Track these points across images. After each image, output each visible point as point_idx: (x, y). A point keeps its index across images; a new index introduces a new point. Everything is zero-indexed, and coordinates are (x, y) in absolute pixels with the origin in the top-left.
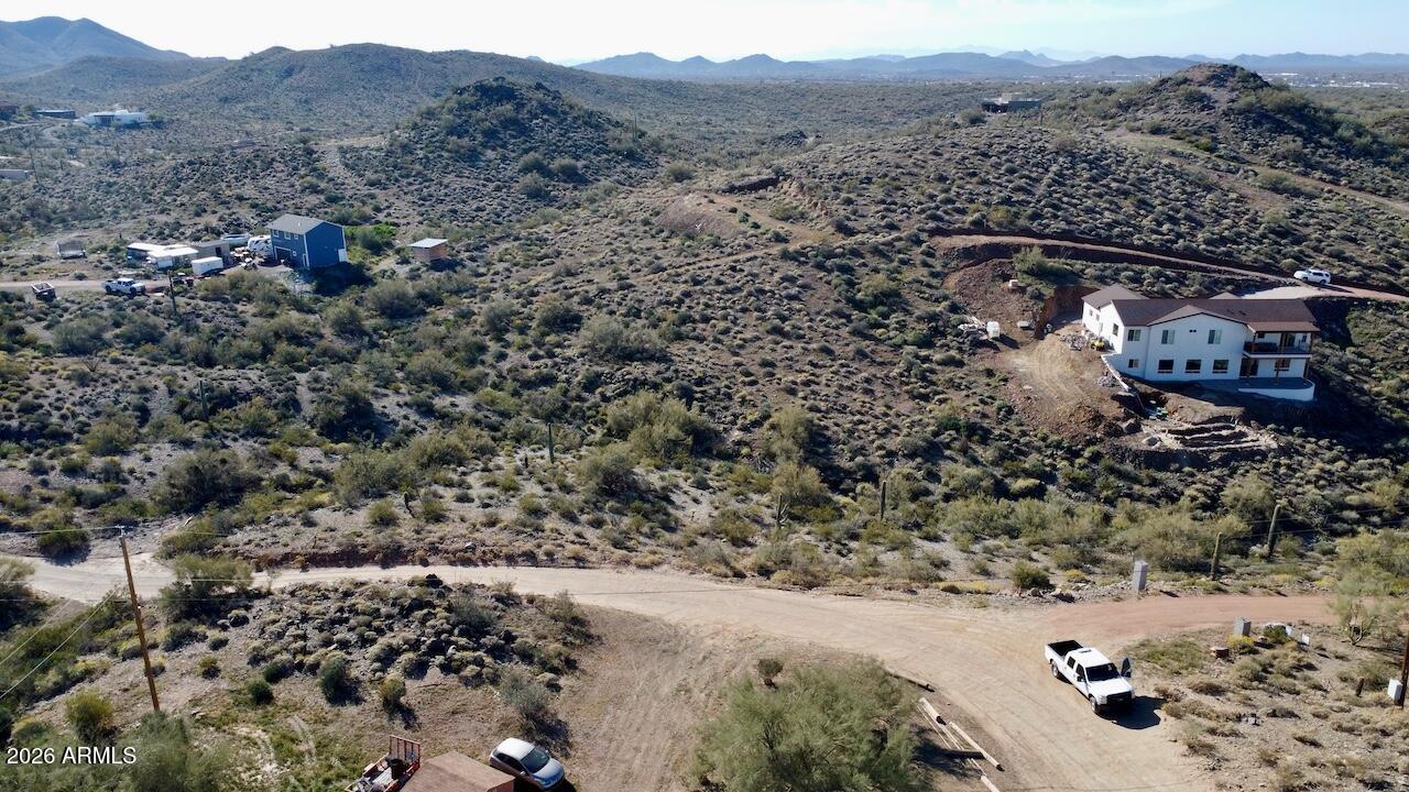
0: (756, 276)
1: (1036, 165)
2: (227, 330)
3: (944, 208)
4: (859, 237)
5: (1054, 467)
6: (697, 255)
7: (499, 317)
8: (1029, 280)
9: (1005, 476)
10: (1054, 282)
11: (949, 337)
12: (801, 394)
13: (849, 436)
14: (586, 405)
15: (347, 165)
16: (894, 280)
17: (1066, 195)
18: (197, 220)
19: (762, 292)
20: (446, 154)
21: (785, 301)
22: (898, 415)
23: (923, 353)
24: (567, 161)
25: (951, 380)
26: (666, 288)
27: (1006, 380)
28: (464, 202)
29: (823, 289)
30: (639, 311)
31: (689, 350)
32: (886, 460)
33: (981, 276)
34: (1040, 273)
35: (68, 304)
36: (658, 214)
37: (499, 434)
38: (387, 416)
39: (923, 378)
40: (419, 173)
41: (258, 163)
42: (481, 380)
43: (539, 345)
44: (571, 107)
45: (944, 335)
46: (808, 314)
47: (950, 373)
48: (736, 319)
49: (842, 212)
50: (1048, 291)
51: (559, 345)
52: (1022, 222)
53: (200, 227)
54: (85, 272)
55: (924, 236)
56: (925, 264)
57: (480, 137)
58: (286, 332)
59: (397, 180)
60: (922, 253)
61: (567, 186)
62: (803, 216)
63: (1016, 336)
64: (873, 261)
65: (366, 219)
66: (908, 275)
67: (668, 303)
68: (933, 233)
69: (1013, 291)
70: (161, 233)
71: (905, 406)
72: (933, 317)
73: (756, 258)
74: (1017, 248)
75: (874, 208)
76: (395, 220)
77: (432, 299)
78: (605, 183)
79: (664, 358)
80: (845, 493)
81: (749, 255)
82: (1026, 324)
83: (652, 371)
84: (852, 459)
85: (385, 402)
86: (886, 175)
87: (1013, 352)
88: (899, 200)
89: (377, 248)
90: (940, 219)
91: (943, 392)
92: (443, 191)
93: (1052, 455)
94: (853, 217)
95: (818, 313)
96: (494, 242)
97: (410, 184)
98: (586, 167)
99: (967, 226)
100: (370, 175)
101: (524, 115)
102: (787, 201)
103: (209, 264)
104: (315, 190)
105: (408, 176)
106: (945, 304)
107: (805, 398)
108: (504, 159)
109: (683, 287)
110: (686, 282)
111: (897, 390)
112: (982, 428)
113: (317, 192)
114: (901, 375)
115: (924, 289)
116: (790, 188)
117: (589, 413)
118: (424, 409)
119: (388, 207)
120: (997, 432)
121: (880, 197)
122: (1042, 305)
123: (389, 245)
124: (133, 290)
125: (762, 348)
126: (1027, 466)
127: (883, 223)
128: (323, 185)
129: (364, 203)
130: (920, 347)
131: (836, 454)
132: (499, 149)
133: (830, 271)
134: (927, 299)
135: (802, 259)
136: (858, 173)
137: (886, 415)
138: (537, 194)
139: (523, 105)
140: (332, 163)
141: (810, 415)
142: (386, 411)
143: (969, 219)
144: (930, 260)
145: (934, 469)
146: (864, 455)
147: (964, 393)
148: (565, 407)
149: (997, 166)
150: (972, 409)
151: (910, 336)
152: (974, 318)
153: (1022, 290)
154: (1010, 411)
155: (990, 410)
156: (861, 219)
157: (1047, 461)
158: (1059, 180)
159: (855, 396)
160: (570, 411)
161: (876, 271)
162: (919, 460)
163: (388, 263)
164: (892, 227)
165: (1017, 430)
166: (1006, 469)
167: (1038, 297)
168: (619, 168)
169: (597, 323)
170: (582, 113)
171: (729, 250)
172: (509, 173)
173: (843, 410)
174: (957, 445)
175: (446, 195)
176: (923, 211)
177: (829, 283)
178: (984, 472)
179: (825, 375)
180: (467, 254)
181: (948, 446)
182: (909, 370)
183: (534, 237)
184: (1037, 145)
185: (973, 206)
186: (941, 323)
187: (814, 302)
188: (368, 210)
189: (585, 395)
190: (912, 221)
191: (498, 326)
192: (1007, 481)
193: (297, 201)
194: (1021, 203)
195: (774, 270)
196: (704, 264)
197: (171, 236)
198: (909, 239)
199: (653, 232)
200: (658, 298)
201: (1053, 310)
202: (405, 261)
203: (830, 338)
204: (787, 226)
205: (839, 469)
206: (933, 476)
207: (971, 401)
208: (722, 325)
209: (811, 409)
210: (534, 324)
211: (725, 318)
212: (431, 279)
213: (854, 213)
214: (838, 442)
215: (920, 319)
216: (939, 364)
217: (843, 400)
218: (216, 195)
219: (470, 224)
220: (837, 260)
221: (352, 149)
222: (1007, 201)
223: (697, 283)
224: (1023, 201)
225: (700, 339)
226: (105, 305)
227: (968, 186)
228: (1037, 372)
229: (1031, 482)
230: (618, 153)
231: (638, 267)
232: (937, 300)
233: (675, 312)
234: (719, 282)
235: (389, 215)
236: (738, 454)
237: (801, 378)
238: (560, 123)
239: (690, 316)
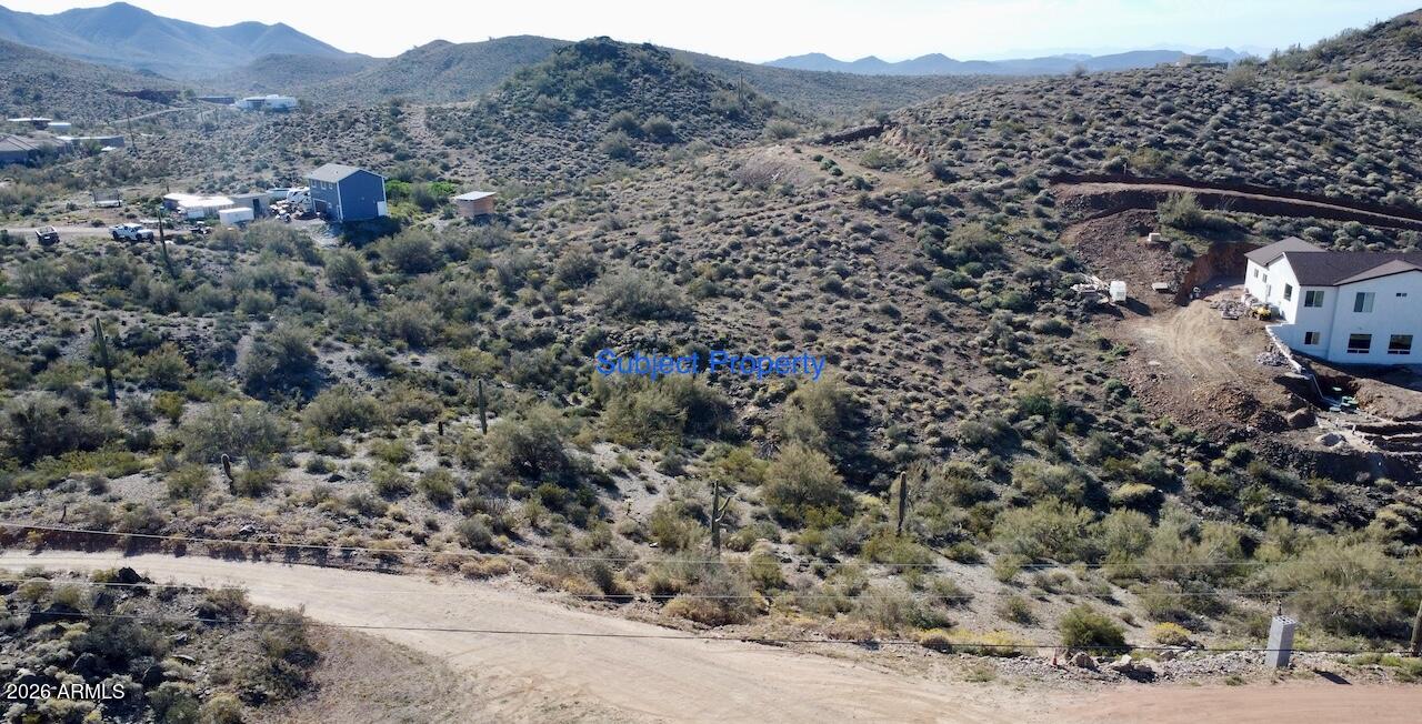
0: (823, 226)
1: (1202, 105)
2: (208, 278)
3: (1075, 151)
4: (961, 184)
5: (1179, 470)
6: (762, 205)
7: (517, 272)
8: (1174, 233)
9: (1106, 479)
10: (1209, 238)
11: (1057, 299)
12: (844, 363)
13: (896, 417)
14: (581, 369)
15: (429, 125)
16: (997, 231)
17: (1237, 138)
18: (256, 175)
19: (826, 243)
20: (532, 114)
21: (852, 254)
22: (968, 393)
23: (1019, 318)
24: (661, 119)
25: (1050, 351)
26: (714, 240)
27: (1126, 354)
28: (539, 161)
29: (902, 242)
30: (675, 264)
31: (720, 308)
32: (939, 450)
33: (1111, 229)
34: (1191, 225)
35: (65, 249)
36: (737, 166)
37: (455, 399)
38: (328, 371)
39: (1013, 348)
40: (500, 132)
41: (341, 123)
42: (469, 340)
43: (548, 299)
44: (678, 68)
45: (1050, 296)
46: (877, 269)
47: (1050, 342)
48: (787, 273)
49: (945, 157)
50: (1201, 248)
51: (572, 302)
52: (1175, 167)
53: (253, 181)
54: (105, 221)
55: (1044, 183)
56: (1039, 214)
57: (572, 97)
58: (272, 281)
59: (475, 140)
60: (1038, 202)
61: (657, 146)
62: (900, 164)
63: (1150, 300)
64: (971, 209)
65: (429, 176)
66: (1016, 226)
67: (711, 256)
68: (1055, 180)
69: (1152, 247)
70: (211, 187)
71: (980, 382)
72: (1039, 275)
73: (828, 206)
74: (1163, 197)
75: (985, 152)
76: (460, 179)
77: (457, 254)
78: (698, 142)
79: (687, 317)
80: (875, 491)
81: (820, 204)
82: (1164, 286)
83: (665, 331)
84: (892, 447)
85: (335, 357)
86: (1007, 117)
87: (1143, 319)
88: (1019, 144)
89: (427, 205)
90: (1069, 164)
91: (1036, 367)
92: (520, 150)
93: (1178, 454)
94: (957, 163)
95: (891, 269)
96: (551, 198)
97: (488, 143)
98: (681, 127)
99: (1101, 171)
100: (451, 134)
101: (624, 73)
102: (888, 149)
103: (237, 214)
104: (387, 148)
105: (488, 136)
106: (1057, 260)
107: (848, 368)
108: (594, 118)
109: (733, 238)
110: (739, 233)
111: (974, 362)
112: (1082, 413)
113: (390, 151)
114: (984, 344)
115: (1034, 242)
116: (893, 137)
117: (580, 379)
118: (377, 365)
119: (457, 166)
120: (1102, 420)
121: (997, 139)
122: (1190, 264)
123: (444, 202)
124: (139, 236)
125: (810, 307)
126: (1139, 466)
127: (993, 169)
128: (398, 144)
129: (433, 161)
130: (1016, 311)
131: (873, 439)
132: (591, 109)
133: (915, 222)
134: (1035, 255)
135: (885, 208)
136: (975, 116)
137: (951, 391)
138: (620, 154)
139: (625, 64)
140: (416, 124)
141: (848, 389)
142: (330, 366)
143: (1105, 163)
144: (1046, 210)
145: (1005, 465)
146: (909, 443)
147: (1066, 368)
148: (556, 369)
149: (1149, 106)
150: (1072, 388)
151: (1005, 298)
152: (1094, 278)
153: (1165, 246)
154: (1126, 393)
155: (1097, 391)
156: (968, 165)
157: (1170, 461)
158: (1231, 120)
159: (915, 367)
160: (559, 377)
161: (974, 219)
162: (984, 451)
163: (435, 220)
164: (1004, 173)
165: (1131, 417)
166: (1108, 469)
167: (1187, 254)
168: (719, 129)
169: (623, 274)
170: (687, 72)
171: (799, 198)
172: (595, 133)
173: (894, 384)
174: (1041, 434)
175: (522, 154)
176: (1047, 155)
177: (911, 235)
178: (1074, 472)
179: (882, 340)
180: (517, 209)
181: (1029, 436)
182: (994, 338)
183: (595, 192)
184: (1204, 84)
185: (1112, 149)
186: (1048, 282)
187: (887, 256)
188: (436, 169)
189: (583, 358)
190: (1031, 167)
191: (510, 285)
192: (1107, 486)
193: (364, 159)
194: (1175, 146)
195: (846, 220)
196: (768, 213)
197: (220, 190)
198: (1022, 186)
199: (725, 185)
200: (700, 251)
201: (1206, 273)
202: (449, 216)
203: (898, 298)
204: (875, 174)
205: (872, 459)
206: (1002, 475)
207: (1073, 378)
208: (766, 280)
209: (851, 382)
210: (552, 279)
211: (773, 273)
212: (465, 234)
213: (960, 158)
214: (878, 424)
215: (1022, 278)
216: (1038, 332)
217: (897, 372)
218: (284, 152)
219: (538, 183)
220: (927, 209)
221: (441, 110)
222: (1159, 144)
223: (750, 233)
224: (1180, 144)
225: (736, 296)
226: (103, 251)
227: (1108, 128)
228: (1172, 345)
229: (1142, 488)
230: (720, 113)
231: (692, 218)
232: (1048, 256)
233: (715, 266)
234: (776, 233)
235: (456, 173)
236: (748, 436)
237: (851, 342)
238: (662, 82)
239: (733, 270)
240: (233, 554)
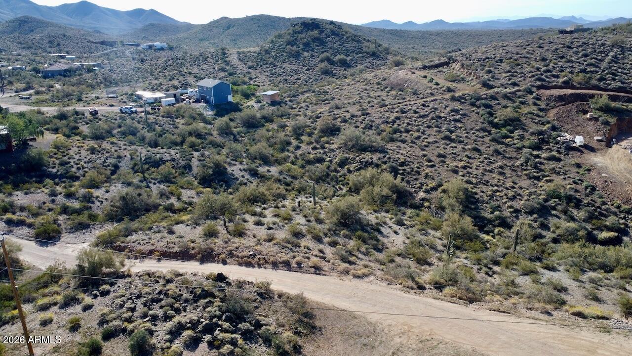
0: (436, 109)
1: (601, 52)
2: (167, 131)
3: (546, 74)
4: (496, 90)
5: (627, 225)
6: (404, 99)
7: (299, 129)
8: (600, 114)
9: (594, 229)
10: (615, 115)
11: (552, 144)
12: (461, 173)
13: (490, 199)
14: (339, 174)
15: (240, 59)
16: (517, 112)
17: (619, 68)
18: (170, 82)
19: (440, 117)
20: (285, 54)
21: (453, 123)
22: (521, 188)
23: (535, 153)
24: (342, 56)
25: (554, 169)
26: (387, 115)
27: (589, 170)
28: (291, 76)
29: (474, 117)
30: (371, 126)
31: (397, 147)
32: (514, 214)
33: (570, 111)
34: (606, 110)
35: (102, 117)
36: (385, 80)
37: (290, 188)
38: (233, 175)
39: (536, 167)
40: (271, 63)
41: (201, 58)
42: (286, 159)
43: (317, 142)
44: (346, 33)
45: (548, 143)
46: (466, 130)
47: (552, 164)
48: (424, 131)
49: (485, 77)
50: (613, 120)
51: (328, 143)
52: (594, 82)
53: (170, 85)
54: (114, 104)
55: (534, 89)
56: (535, 104)
57: (301, 46)
58: (195, 133)
59: (261, 66)
60: (533, 98)
61: (341, 69)
62: (463, 80)
63: (594, 145)
64: (504, 102)
65: (245, 83)
66: (525, 110)
67: (387, 122)
68: (539, 88)
69: (590, 120)
70: (152, 88)
71: (525, 183)
72: (541, 133)
73: (436, 100)
74: (592, 96)
75: (504, 75)
76: (258, 84)
77: (268, 119)
78: (360, 67)
79: (383, 151)
80: (488, 233)
81: (433, 98)
82: (600, 138)
83: (376, 157)
84: (492, 213)
85: (234, 168)
86: (511, 58)
87: (593, 154)
88: (519, 71)
89: (247, 96)
90: (543, 80)
91: (548, 176)
92: (282, 71)
93: (624, 218)
94: (492, 80)
95: (472, 129)
96: (303, 93)
97: (267, 68)
98: (351, 60)
99: (559, 84)
100: (250, 64)
101: (323, 36)
102: (455, 72)
103: (169, 101)
104: (224, 70)
105: (266, 64)
106: (548, 125)
107: (463, 176)
108: (312, 56)
109: (396, 114)
110: (397, 112)
111: (520, 174)
112: (575, 198)
113: (225, 71)
114: (522, 165)
115: (535, 117)
116: (456, 66)
117: (340, 179)
118: (252, 172)
119: (256, 78)
120: (586, 201)
121: (508, 69)
122: (609, 128)
123: (253, 95)
124: (131, 111)
125: (439, 147)
126: (608, 223)
127: (509, 82)
128: (228, 68)
129: (245, 76)
130: (533, 150)
131: (482, 209)
132: (310, 52)
133: (478, 107)
134: (537, 123)
135: (463, 100)
136: (495, 57)
137: (513, 187)
138: (326, 72)
139: (323, 31)
140: (234, 59)
141: (466, 186)
142: (233, 173)
143: (561, 80)
144: (538, 102)
145: (546, 222)
146: (500, 211)
147: (563, 177)
148: (328, 175)
149: (576, 53)
150: (569, 186)
151: (527, 143)
152: (566, 134)
153: (596, 119)
154: (594, 189)
155: (580, 188)
156: (497, 81)
157: (622, 221)
158: (615, 59)
159: (494, 176)
160: (330, 177)
161: (506, 107)
162: (535, 216)
163: (251, 103)
164: (515, 84)
165: (599, 200)
166: (594, 225)
167: (606, 123)
168: (367, 60)
169: (348, 131)
170: (351, 35)
171: (422, 96)
172: (314, 63)
173: (486, 183)
174: (559, 208)
175: (283, 72)
176: (533, 76)
177: (478, 113)
178: (580, 226)
179: (475, 163)
180: (289, 98)
181: (554, 208)
182: (527, 162)
183: (322, 91)
184: (600, 42)
185: (563, 74)
186: (546, 136)
187: (469, 124)
188: (246, 79)
189: (339, 169)
190: (527, 82)
191: (298, 133)
192: (595, 232)
193: (215, 75)
194: (592, 72)
195: (446, 106)
196: (408, 103)
197: (157, 89)
198: (525, 90)
199: (382, 88)
200: (382, 120)
201: (615, 132)
202: (259, 102)
203: (478, 143)
204: (454, 84)
205: (484, 218)
206: (545, 227)
207: (567, 182)
208: (416, 134)
209: (467, 182)
210: (316, 132)
211: (418, 131)
212: (269, 110)
213: (493, 77)
214: (483, 202)
215: (533, 134)
216: (545, 159)
217: (486, 178)
218: (180, 72)
219: (293, 86)
220: (483, 102)
221: (243, 52)
222: (584, 71)
223: (403, 112)
224: (593, 71)
225: (404, 142)
226: (118, 118)
227: (560, 63)
228: (610, 167)
229: (612, 234)
230: (368, 53)
231: (373, 104)
232: (543, 124)
233: (391, 127)
234: (415, 112)
235: (256, 81)
236: (422, 206)
237: (461, 164)
238: (340, 39)
239: (399, 129)
240: (249, 265)
